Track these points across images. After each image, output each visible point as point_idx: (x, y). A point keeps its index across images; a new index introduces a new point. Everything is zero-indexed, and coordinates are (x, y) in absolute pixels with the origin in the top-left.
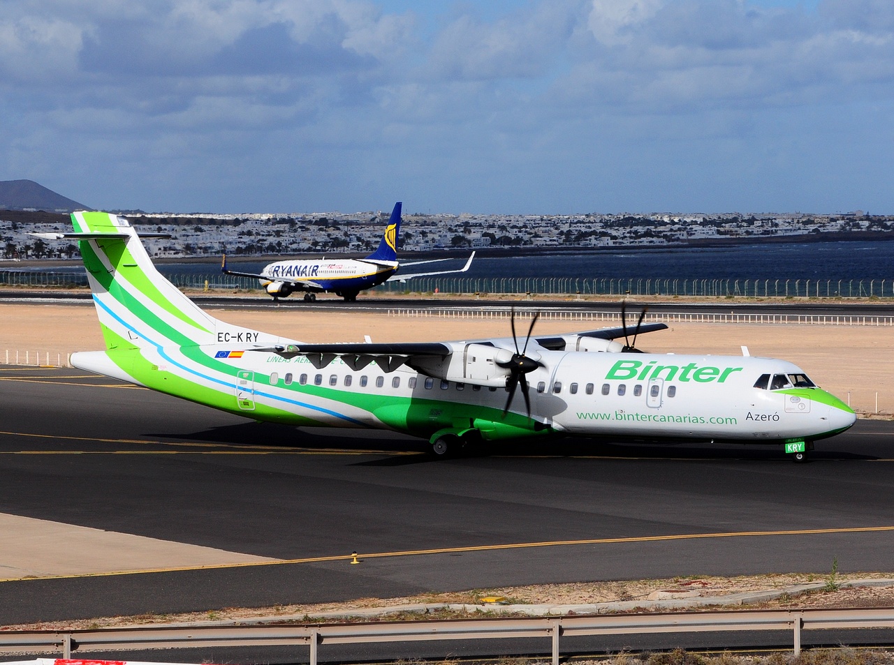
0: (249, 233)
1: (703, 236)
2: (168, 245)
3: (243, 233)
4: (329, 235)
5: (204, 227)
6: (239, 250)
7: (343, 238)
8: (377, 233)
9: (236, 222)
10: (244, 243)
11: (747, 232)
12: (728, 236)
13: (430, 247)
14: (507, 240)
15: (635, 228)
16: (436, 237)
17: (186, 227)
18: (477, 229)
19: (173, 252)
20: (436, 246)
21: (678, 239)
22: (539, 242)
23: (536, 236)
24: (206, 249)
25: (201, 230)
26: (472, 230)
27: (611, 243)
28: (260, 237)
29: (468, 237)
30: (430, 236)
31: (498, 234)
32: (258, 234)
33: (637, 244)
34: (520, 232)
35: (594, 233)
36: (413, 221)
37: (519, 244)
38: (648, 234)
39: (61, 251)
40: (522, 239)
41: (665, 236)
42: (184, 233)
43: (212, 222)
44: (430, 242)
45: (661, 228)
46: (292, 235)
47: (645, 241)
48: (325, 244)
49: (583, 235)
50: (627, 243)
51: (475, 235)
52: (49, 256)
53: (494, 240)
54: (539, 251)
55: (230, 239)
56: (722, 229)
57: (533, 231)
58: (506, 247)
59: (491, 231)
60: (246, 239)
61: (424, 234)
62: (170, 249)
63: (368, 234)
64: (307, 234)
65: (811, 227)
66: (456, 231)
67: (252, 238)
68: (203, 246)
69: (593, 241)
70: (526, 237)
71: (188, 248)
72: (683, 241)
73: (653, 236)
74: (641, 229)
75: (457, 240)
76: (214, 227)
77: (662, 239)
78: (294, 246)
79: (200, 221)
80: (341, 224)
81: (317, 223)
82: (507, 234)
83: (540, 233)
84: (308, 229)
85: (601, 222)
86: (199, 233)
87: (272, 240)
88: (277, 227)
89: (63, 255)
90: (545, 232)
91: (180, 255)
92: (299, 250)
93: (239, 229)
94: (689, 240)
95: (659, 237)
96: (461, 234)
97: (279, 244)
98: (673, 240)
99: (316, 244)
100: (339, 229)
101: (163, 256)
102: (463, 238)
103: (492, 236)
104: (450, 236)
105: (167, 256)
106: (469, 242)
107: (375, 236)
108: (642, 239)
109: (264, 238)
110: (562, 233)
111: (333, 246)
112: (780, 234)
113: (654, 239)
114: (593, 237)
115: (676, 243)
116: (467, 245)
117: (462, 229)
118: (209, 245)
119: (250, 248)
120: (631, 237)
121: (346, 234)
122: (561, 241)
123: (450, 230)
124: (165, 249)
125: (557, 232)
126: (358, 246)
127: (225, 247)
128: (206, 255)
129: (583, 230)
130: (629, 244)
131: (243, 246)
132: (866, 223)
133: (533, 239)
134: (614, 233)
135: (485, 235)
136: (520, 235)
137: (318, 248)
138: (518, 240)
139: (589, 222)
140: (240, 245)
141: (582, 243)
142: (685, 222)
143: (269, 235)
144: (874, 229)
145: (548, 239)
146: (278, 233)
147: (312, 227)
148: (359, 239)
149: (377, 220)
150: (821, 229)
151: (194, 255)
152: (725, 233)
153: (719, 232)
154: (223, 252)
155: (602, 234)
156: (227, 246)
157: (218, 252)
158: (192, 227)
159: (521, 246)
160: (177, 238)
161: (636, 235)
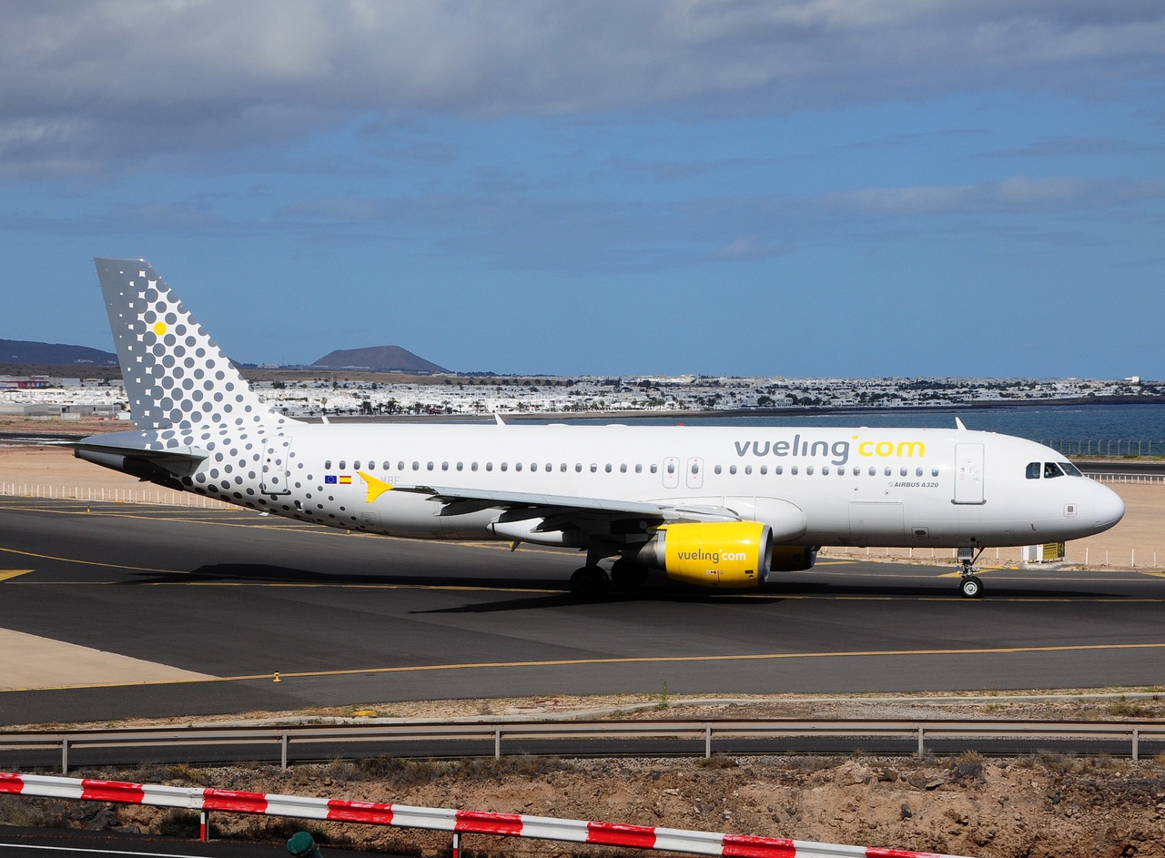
0: (578, 393)
1: (987, 399)
3: (571, 393)
4: (648, 396)
5: (538, 388)
6: (566, 408)
8: (692, 394)
9: (570, 383)
10: (573, 402)
11: (1027, 396)
12: (1010, 399)
13: (738, 406)
14: (807, 401)
15: (926, 391)
16: (744, 397)
17: (524, 388)
18: (783, 391)
19: (507, 409)
20: (743, 406)
21: (962, 401)
22: (836, 403)
23: (834, 397)
24: (537, 408)
25: (536, 390)
26: (778, 392)
27: (901, 404)
28: (587, 397)
29: (772, 397)
30: (738, 397)
31: (800, 395)
32: (586, 394)
33: (925, 405)
34: (820, 393)
35: (886, 395)
36: (728, 383)
37: (818, 404)
38: (935, 396)
39: (410, 408)
40: (821, 400)
41: (950, 399)
42: (521, 392)
43: (548, 383)
44: (738, 402)
45: (949, 392)
46: (616, 395)
47: (932, 403)
48: (644, 403)
49: (876, 397)
50: (915, 404)
51: (779, 396)
52: (399, 412)
53: (796, 401)
55: (561, 398)
56: (1004, 392)
57: (832, 393)
58: (807, 407)
59: (794, 393)
60: (574, 398)
61: (732, 394)
62: (506, 407)
63: (684, 394)
64: (628, 395)
65: (1087, 392)
66: (762, 392)
67: (580, 397)
68: (535, 404)
69: (885, 402)
70: (825, 398)
71: (521, 406)
72: (967, 402)
73: (939, 398)
74: (930, 392)
75: (762, 401)
76: (548, 388)
77: (947, 401)
78: (616, 405)
79: (537, 382)
80: (662, 386)
81: (640, 384)
82: (808, 395)
83: (838, 395)
84: (631, 390)
85: (896, 385)
86: (534, 393)
87: (598, 399)
88: (604, 388)
89: (411, 412)
90: (843, 393)
91: (514, 412)
92: (620, 408)
93: (569, 389)
94: (973, 402)
95: (945, 399)
96: (767, 395)
97: (602, 403)
98: (958, 402)
99: (635, 403)
100: (658, 390)
102: (768, 399)
103: (794, 397)
104: (757, 396)
105: (503, 413)
106: (774, 402)
107: (690, 397)
108: (929, 401)
109: (591, 397)
110: (857, 395)
111: (650, 404)
112: (1057, 397)
113: (941, 401)
114: (886, 398)
115: (960, 404)
116: (772, 404)
117: (768, 391)
118: (540, 403)
119: (576, 407)
120: (919, 399)
121: (663, 394)
122: (857, 402)
123: (757, 391)
124: (502, 406)
125: (854, 393)
126: (673, 405)
127: (554, 405)
128: (537, 412)
129: (877, 392)
130: (917, 405)
131: (570, 405)
132: (1139, 388)
133: (831, 400)
134: (905, 395)
135: (788, 396)
136: (820, 396)
137: (637, 406)
138: (818, 401)
139: (886, 385)
140: (568, 404)
141: (876, 404)
142: (973, 385)
143: (595, 395)
145: (844, 400)
146: (603, 393)
147: (635, 388)
148: (674, 399)
149: (697, 382)
150: (1096, 394)
151: (527, 412)
152: (1008, 396)
153: (1001, 395)
154: (553, 410)
155: (895, 396)
156: (558, 405)
157: (548, 410)
158: (529, 387)
159: (820, 406)
160: (513, 397)
161: (925, 397)
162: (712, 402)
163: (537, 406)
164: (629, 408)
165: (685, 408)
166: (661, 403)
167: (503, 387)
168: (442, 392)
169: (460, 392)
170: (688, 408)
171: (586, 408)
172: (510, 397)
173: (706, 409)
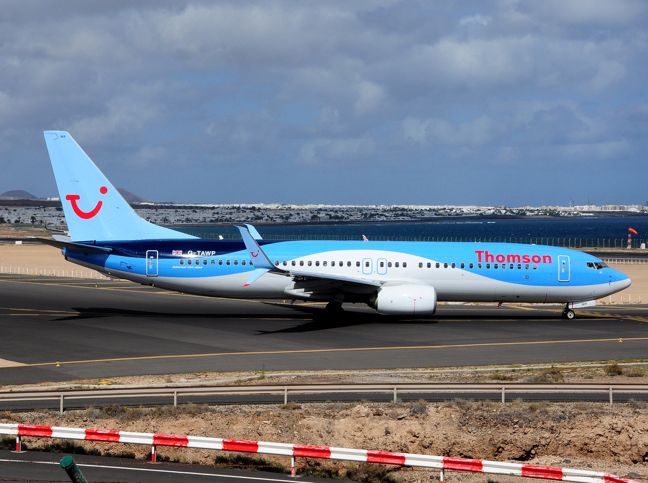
0: (218, 213)
1: (428, 216)
2: (179, 219)
3: (214, 213)
4: (254, 214)
5: (197, 211)
6: (212, 221)
7: (261, 215)
8: (277, 214)
9: (213, 208)
12: (440, 216)
13: (301, 220)
14: (337, 217)
15: (397, 212)
16: (304, 215)
17: (189, 210)
18: (324, 212)
19: (181, 222)
20: (304, 220)
21: (416, 218)
22: (352, 218)
23: (351, 215)
24: (196, 221)
25: (196, 212)
26: (321, 213)
27: (385, 219)
29: (319, 215)
30: (301, 215)
31: (333, 214)
32: (222, 214)
33: (397, 220)
34: (343, 213)
35: (378, 214)
38: (402, 215)
40: (344, 217)
41: (410, 216)
42: (188, 213)
43: (202, 208)
44: (301, 218)
45: (409, 213)
46: (237, 214)
47: (401, 218)
48: (252, 219)
49: (372, 215)
50: (392, 219)
51: (322, 215)
53: (331, 217)
54: (352, 222)
55: (209, 215)
56: (437, 213)
57: (349, 213)
58: (337, 220)
59: (329, 213)
60: (216, 216)
61: (298, 214)
62: (180, 220)
63: (273, 214)
64: (244, 214)
65: (478, 213)
66: (314, 213)
67: (219, 215)
69: (377, 218)
70: (346, 216)
71: (188, 220)
72: (418, 218)
73: (404, 216)
74: (400, 213)
75: (314, 217)
76: (201, 210)
77: (409, 217)
78: (238, 219)
79: (197, 208)
81: (250, 209)
82: (337, 214)
83: (353, 214)
84: (245, 212)
85: (382, 209)
86: (194, 213)
87: (228, 216)
88: (231, 211)
90: (355, 214)
91: (184, 223)
92: (240, 221)
93: (213, 211)
94: (421, 218)
95: (407, 216)
96: (316, 214)
97: (230, 218)
98: (414, 218)
99: (248, 218)
100: (260, 211)
101: (176, 223)
102: (317, 216)
103: (330, 215)
104: (311, 215)
105: (178, 223)
106: (320, 218)
107: (276, 215)
108: (399, 217)
110: (362, 214)
111: (256, 219)
113: (405, 217)
114: (377, 216)
115: (415, 219)
117: (316, 212)
118: (198, 218)
119: (217, 220)
120: (394, 216)
121: (262, 214)
122: (362, 218)
123: (311, 212)
124: (178, 220)
126: (267, 219)
127: (205, 220)
128: (196, 223)
129: (372, 213)
131: (214, 219)
132: (504, 211)
133: (349, 217)
134: (387, 214)
135: (327, 215)
136: (343, 215)
137: (249, 220)
138: (342, 217)
140: (213, 219)
141: (372, 219)
142: (421, 210)
143: (227, 214)
144: (508, 213)
145: (356, 217)
146: (231, 213)
147: (247, 211)
148: (268, 216)
149: (279, 207)
151: (191, 223)
152: (439, 215)
153: (436, 214)
154: (204, 222)
155: (382, 215)
156: (207, 219)
157: (202, 222)
158: (192, 210)
159: (344, 220)
160: (184, 215)
161: (397, 215)
162: (287, 218)
163: (196, 220)
164: (245, 221)
165: (274, 221)
166: (261, 218)
167: (179, 210)
168: (146, 213)
169: (155, 213)
170: (275, 221)
171: (221, 220)
172: (182, 215)
173: (285, 222)
